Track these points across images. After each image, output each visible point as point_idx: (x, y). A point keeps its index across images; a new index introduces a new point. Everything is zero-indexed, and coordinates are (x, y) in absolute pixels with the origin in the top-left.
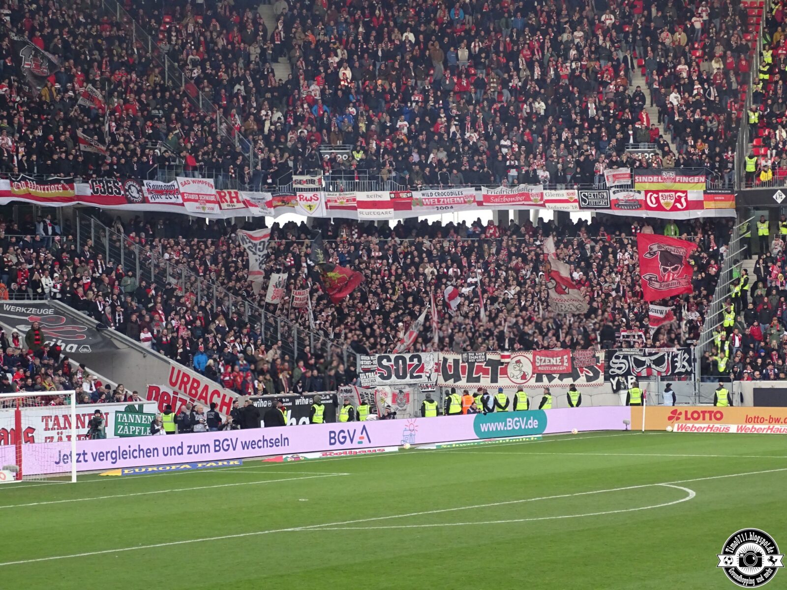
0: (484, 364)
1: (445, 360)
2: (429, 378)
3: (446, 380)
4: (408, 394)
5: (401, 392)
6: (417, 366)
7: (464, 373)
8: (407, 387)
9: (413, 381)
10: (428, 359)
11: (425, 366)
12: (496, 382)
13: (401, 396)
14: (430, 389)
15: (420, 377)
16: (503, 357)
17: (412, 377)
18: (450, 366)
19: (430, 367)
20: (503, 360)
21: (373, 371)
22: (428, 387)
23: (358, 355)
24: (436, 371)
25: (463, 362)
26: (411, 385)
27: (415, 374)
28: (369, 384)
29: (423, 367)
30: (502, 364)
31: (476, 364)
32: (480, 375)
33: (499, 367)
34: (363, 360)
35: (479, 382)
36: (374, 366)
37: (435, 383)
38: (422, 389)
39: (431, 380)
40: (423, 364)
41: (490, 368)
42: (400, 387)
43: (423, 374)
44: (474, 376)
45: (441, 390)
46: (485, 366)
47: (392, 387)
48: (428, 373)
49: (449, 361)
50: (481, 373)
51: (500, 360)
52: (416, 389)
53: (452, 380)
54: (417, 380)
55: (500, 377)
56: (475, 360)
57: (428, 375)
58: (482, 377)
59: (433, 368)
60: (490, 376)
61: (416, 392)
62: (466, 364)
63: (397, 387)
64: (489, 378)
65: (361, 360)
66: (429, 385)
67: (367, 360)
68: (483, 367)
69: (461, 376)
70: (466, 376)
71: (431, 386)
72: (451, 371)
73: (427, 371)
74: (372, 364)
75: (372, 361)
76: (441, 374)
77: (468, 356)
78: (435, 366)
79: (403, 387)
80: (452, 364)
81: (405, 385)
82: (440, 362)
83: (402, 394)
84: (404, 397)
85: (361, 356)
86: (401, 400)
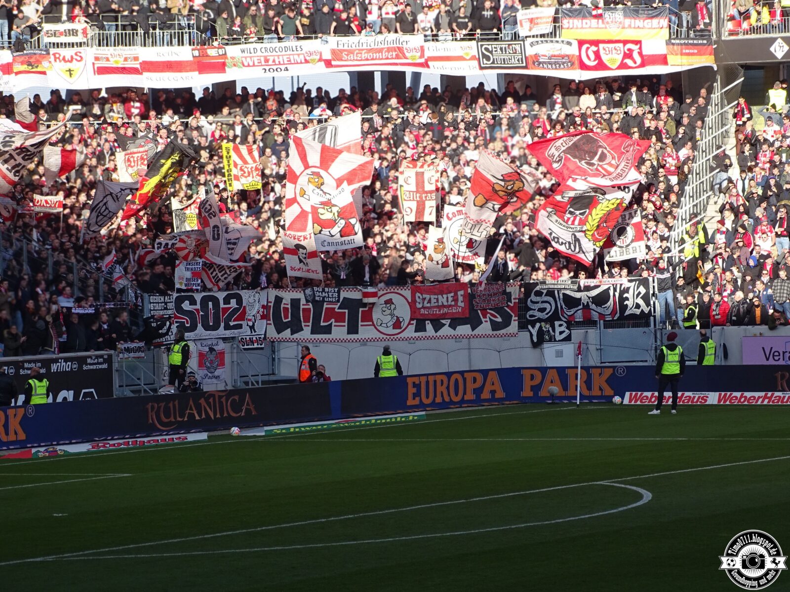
0: (337, 307)
1: (278, 300)
2: (252, 328)
3: (279, 331)
4: (222, 354)
5: (212, 350)
6: (236, 310)
7: (307, 320)
8: (221, 342)
9: (228, 333)
10: (252, 300)
11: (247, 310)
12: (356, 332)
13: (212, 357)
14: (256, 346)
15: (240, 327)
16: (366, 295)
17: (227, 327)
18: (286, 309)
19: (255, 312)
20: (366, 300)
22: (252, 342)
23: (146, 295)
24: (263, 317)
25: (306, 302)
26: (225, 339)
27: (232, 324)
28: (163, 339)
29: (244, 312)
30: (365, 305)
31: (325, 306)
32: (332, 323)
33: (361, 309)
34: (153, 303)
35: (330, 333)
36: (170, 312)
37: (263, 336)
38: (243, 346)
39: (255, 332)
40: (245, 307)
41: (346, 311)
42: (209, 342)
43: (244, 323)
44: (322, 324)
45: (272, 346)
46: (339, 309)
47: (198, 343)
48: (250, 320)
49: (284, 301)
50: (333, 320)
51: (361, 300)
52: (235, 346)
53: (289, 330)
54: (236, 331)
55: (362, 325)
56: (324, 298)
57: (251, 324)
58: (335, 326)
59: (258, 313)
60: (346, 324)
61: (235, 351)
62: (311, 306)
63: (205, 343)
64: (344, 326)
65: (151, 303)
66: (254, 339)
67: (158, 303)
68: (336, 310)
69: (303, 324)
70: (310, 324)
71: (257, 341)
72: (286, 317)
73: (249, 318)
74: (166, 309)
75: (166, 303)
76: (271, 322)
77: (314, 291)
78: (262, 310)
79: (215, 342)
80: (289, 306)
81: (216, 340)
82: (269, 304)
83: (214, 352)
84: (216, 358)
85: (150, 296)
86: (211, 362)
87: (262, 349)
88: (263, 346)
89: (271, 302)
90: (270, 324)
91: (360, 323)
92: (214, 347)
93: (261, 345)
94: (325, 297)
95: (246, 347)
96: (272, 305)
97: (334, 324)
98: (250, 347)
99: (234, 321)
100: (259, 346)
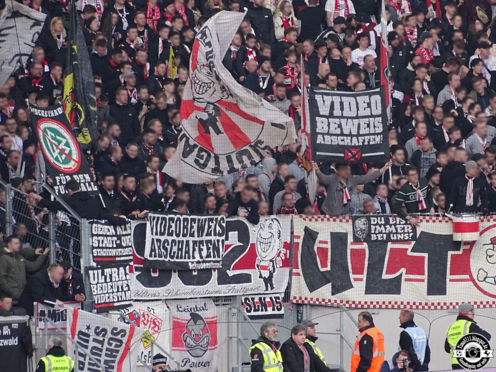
0: (410, 247)
1: (310, 235)
2: (268, 281)
3: (312, 287)
4: (212, 325)
5: (195, 317)
6: (237, 251)
7: (358, 270)
8: (211, 304)
9: (225, 290)
10: (265, 234)
11: (259, 249)
12: (442, 291)
13: (197, 329)
14: (270, 311)
15: (247, 279)
16: (459, 228)
17: (223, 279)
18: (323, 251)
19: (272, 254)
20: (459, 237)
21: (124, 264)
22: (265, 306)
23: (84, 223)
24: (286, 263)
25: (357, 240)
26: (216, 299)
27: (231, 273)
28: (114, 298)
29: (253, 254)
30: (457, 245)
31: (390, 246)
32: (401, 275)
33: (450, 253)
34: (98, 235)
35: (398, 291)
36: (127, 251)
37: (283, 295)
38: (249, 311)
39: (272, 288)
40: (253, 245)
41: (426, 255)
42: (192, 305)
43: (253, 273)
44: (385, 276)
45: (298, 312)
46: (413, 251)
47: (173, 307)
48: (264, 268)
49: (320, 238)
50: (403, 270)
51: (451, 236)
52: (235, 311)
53: (329, 286)
54: (238, 286)
55: (451, 280)
56: (389, 235)
57: (266, 274)
58: (406, 280)
59: (279, 256)
60: (425, 277)
61: (235, 319)
62: (365, 246)
63: (184, 305)
64: (423, 281)
65: (93, 235)
66: (268, 300)
67: (107, 236)
68: (409, 253)
69: (352, 276)
70: (364, 276)
71: (272, 303)
72: (324, 265)
73: (263, 263)
74: (119, 246)
75: (119, 237)
76: (300, 271)
77: (370, 224)
78: (283, 251)
79: (200, 304)
80: (329, 246)
81: (204, 301)
82: (296, 240)
83: (199, 322)
84: (204, 330)
85: (91, 223)
86: (197, 338)
87: (281, 316)
88: (282, 312)
89: (298, 237)
90: (298, 274)
91: (449, 277)
92: (200, 313)
93: (279, 310)
94: (390, 233)
95: (253, 313)
96: (300, 241)
97: (404, 277)
98: (260, 313)
99: (235, 268)
100: (276, 312)
